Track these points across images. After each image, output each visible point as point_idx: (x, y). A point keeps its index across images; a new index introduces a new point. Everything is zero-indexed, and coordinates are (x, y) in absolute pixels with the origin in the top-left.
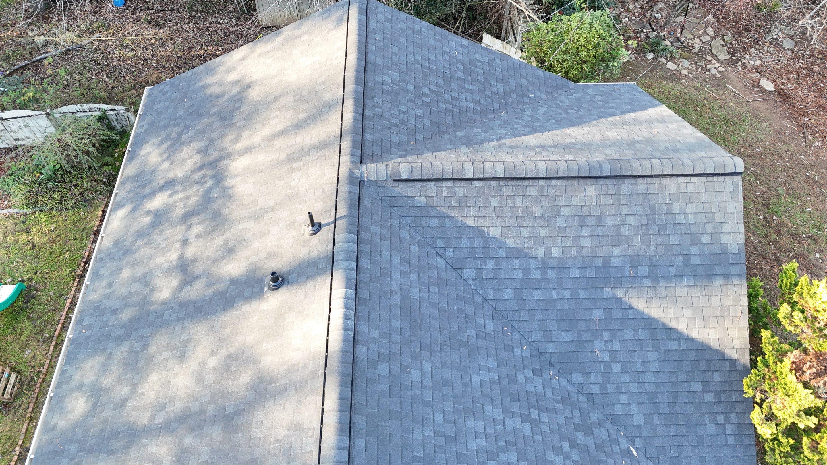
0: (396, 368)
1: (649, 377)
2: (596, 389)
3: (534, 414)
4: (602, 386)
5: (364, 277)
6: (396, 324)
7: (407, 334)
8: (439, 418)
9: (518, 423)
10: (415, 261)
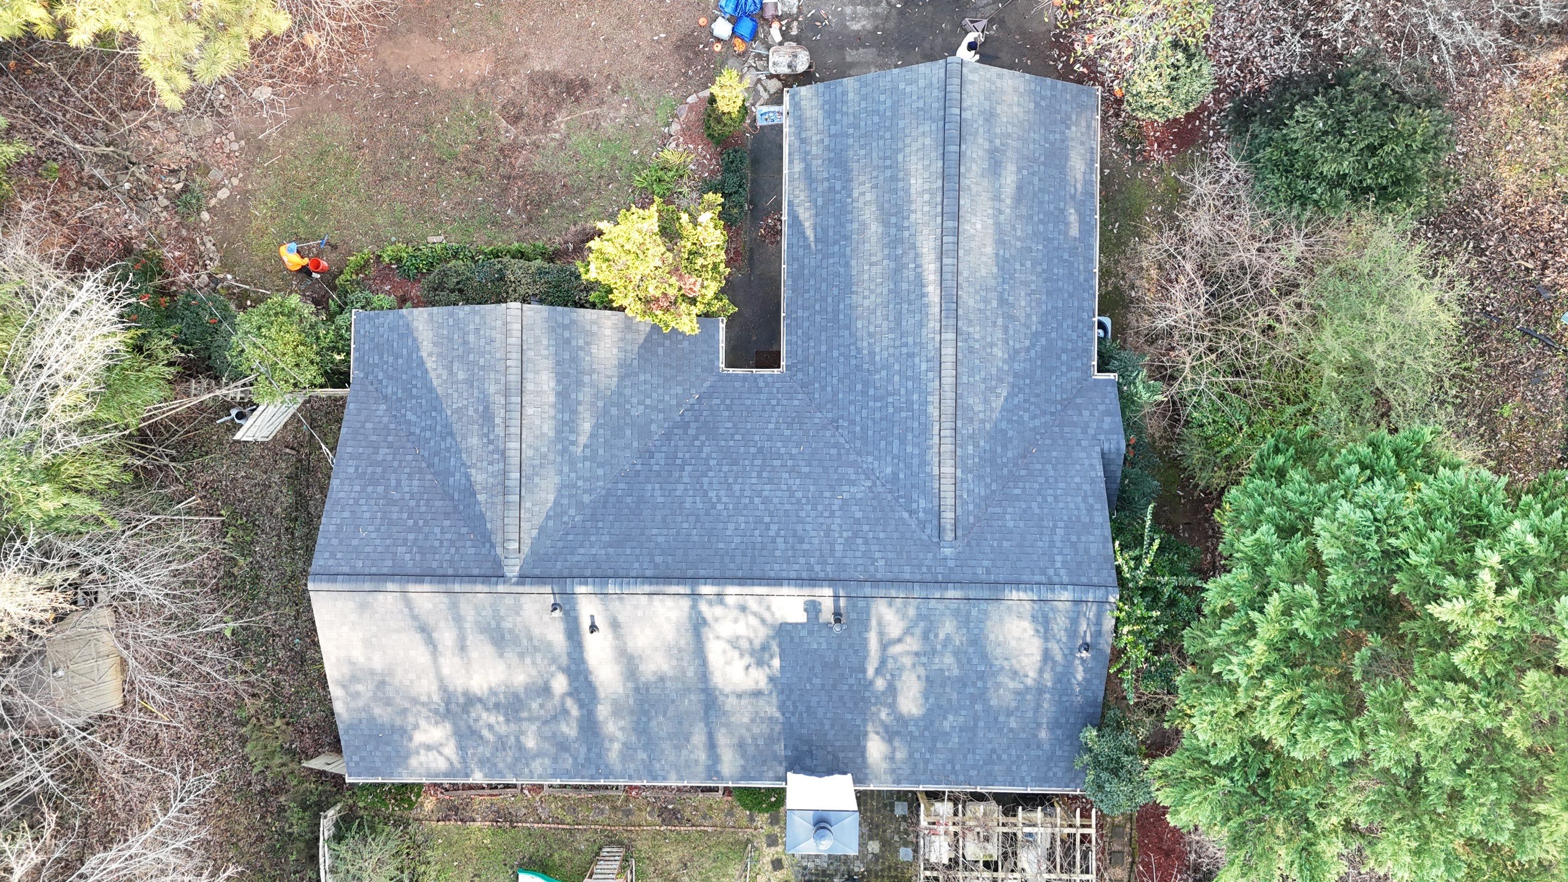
0: (657, 552)
1: (655, 381)
2: (661, 416)
3: (679, 462)
4: (660, 411)
5: (599, 572)
6: (628, 551)
7: (635, 544)
8: (685, 525)
9: (685, 474)
10: (581, 538)
